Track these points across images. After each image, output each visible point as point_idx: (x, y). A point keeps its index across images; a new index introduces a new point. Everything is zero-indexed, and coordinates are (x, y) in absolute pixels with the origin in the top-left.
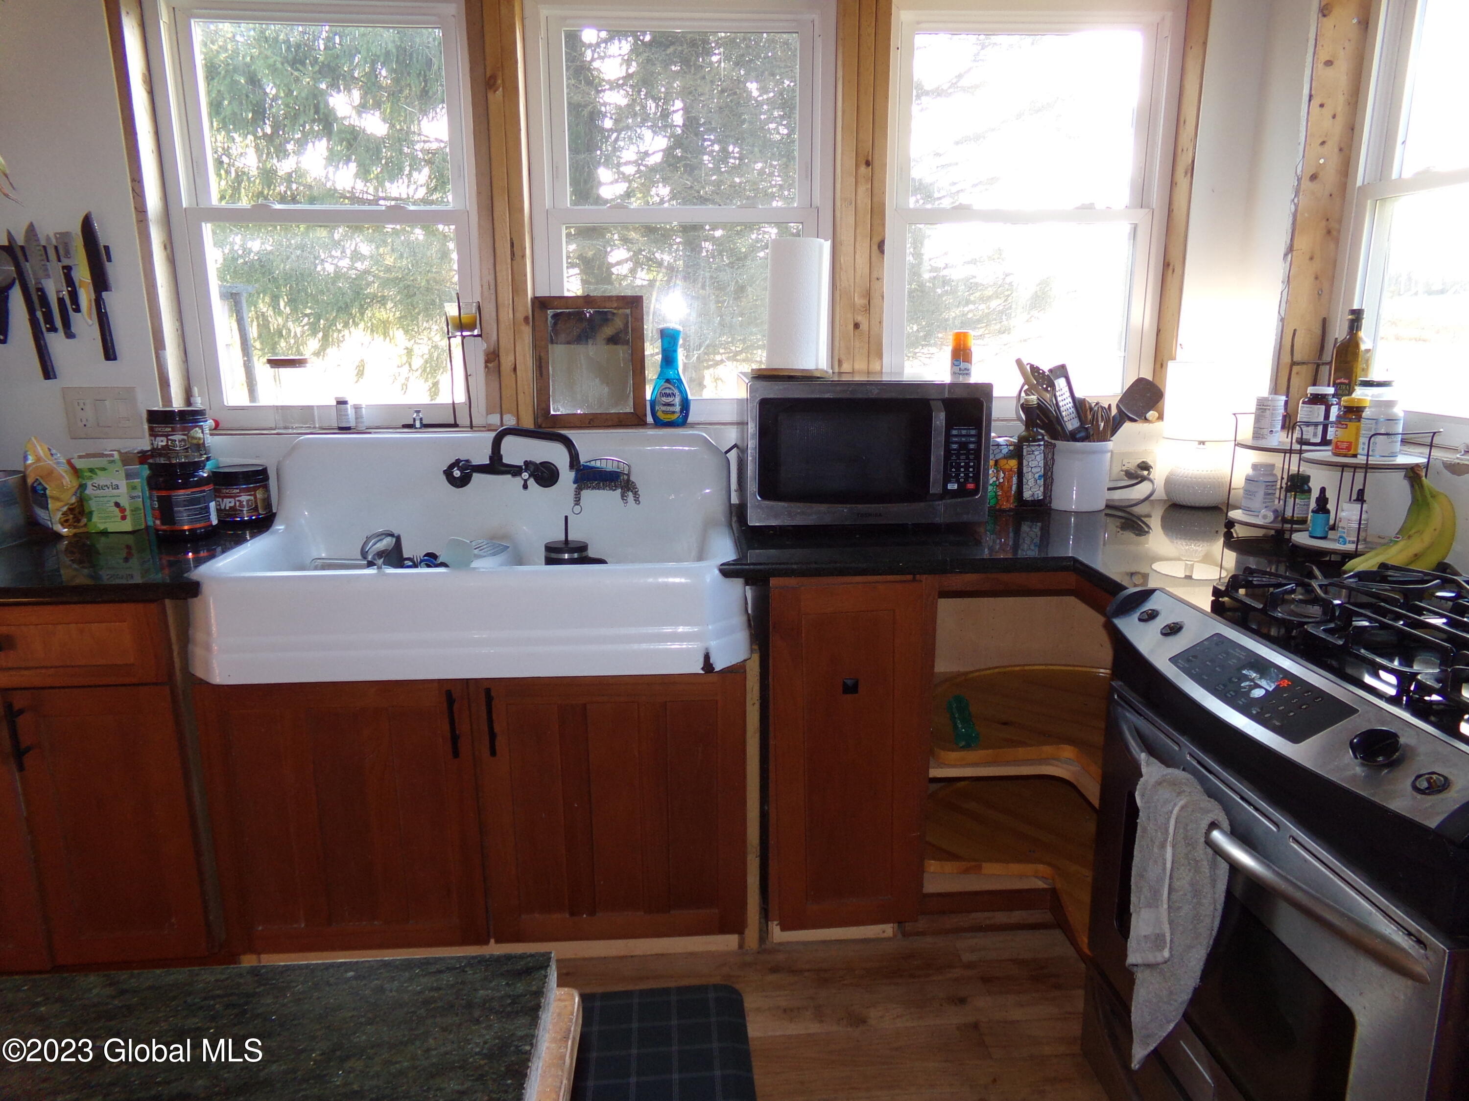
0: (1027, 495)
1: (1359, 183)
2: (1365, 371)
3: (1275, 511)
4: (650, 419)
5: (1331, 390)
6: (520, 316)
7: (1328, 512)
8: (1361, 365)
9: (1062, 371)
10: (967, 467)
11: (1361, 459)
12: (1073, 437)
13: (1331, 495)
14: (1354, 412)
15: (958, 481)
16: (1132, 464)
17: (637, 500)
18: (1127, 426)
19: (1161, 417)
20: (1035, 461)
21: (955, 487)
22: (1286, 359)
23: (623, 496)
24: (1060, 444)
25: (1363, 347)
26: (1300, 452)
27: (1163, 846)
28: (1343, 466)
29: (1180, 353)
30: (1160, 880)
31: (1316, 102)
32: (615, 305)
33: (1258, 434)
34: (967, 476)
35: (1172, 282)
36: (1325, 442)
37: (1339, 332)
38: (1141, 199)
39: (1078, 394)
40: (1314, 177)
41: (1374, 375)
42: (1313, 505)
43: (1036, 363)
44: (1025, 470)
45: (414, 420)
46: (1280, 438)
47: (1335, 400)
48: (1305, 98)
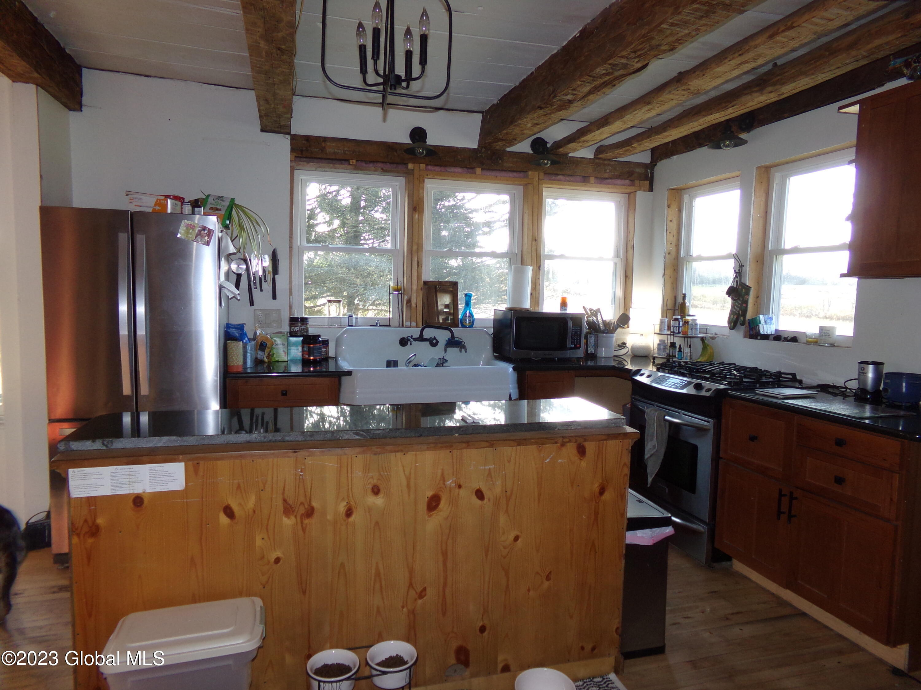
0: (589, 352)
1: (682, 256)
2: (688, 312)
3: (667, 353)
4: (460, 325)
5: (680, 317)
6: (419, 288)
7: (682, 352)
8: (687, 310)
9: (599, 310)
10: (577, 339)
11: (689, 335)
12: (603, 332)
13: (682, 347)
14: (686, 323)
15: (574, 344)
16: (620, 343)
17: (466, 351)
18: (619, 330)
19: (628, 327)
20: (592, 339)
21: (574, 346)
22: (665, 308)
23: (461, 351)
24: (600, 335)
25: (687, 305)
26: (673, 335)
27: (654, 424)
28: (685, 337)
29: (633, 306)
30: (653, 433)
31: (668, 232)
32: (448, 285)
33: (661, 330)
34: (577, 342)
35: (628, 282)
36: (679, 332)
37: (680, 300)
38: (617, 255)
39: (604, 319)
40: (669, 253)
41: (691, 313)
42: (677, 350)
43: (591, 308)
44: (589, 343)
45: (377, 323)
46: (666, 332)
47: (681, 320)
48: (665, 230)
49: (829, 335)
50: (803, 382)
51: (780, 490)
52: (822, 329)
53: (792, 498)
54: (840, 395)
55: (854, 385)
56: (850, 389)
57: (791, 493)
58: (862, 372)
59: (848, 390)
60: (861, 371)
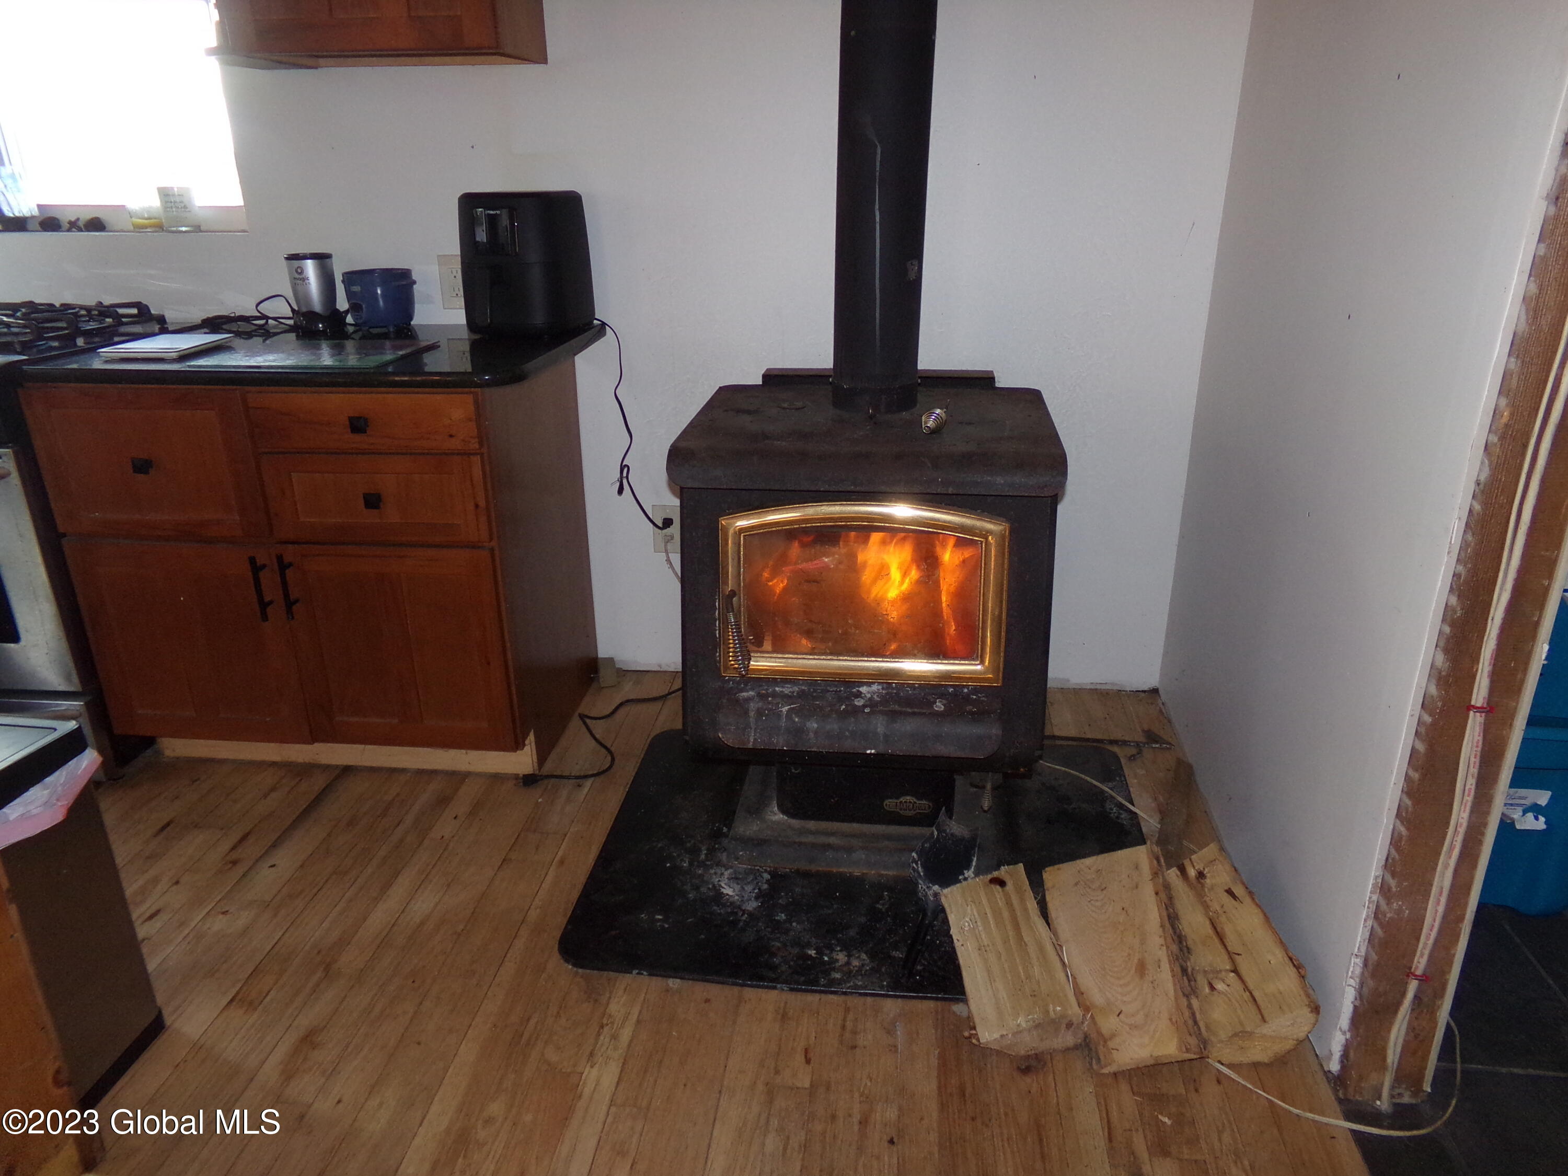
49: (185, 207)
50: (167, 321)
51: (252, 560)
52: (165, 194)
53: (283, 566)
54: (256, 336)
55: (280, 309)
56: (275, 319)
57: (280, 558)
58: (298, 278)
59: (270, 321)
60: (297, 276)
